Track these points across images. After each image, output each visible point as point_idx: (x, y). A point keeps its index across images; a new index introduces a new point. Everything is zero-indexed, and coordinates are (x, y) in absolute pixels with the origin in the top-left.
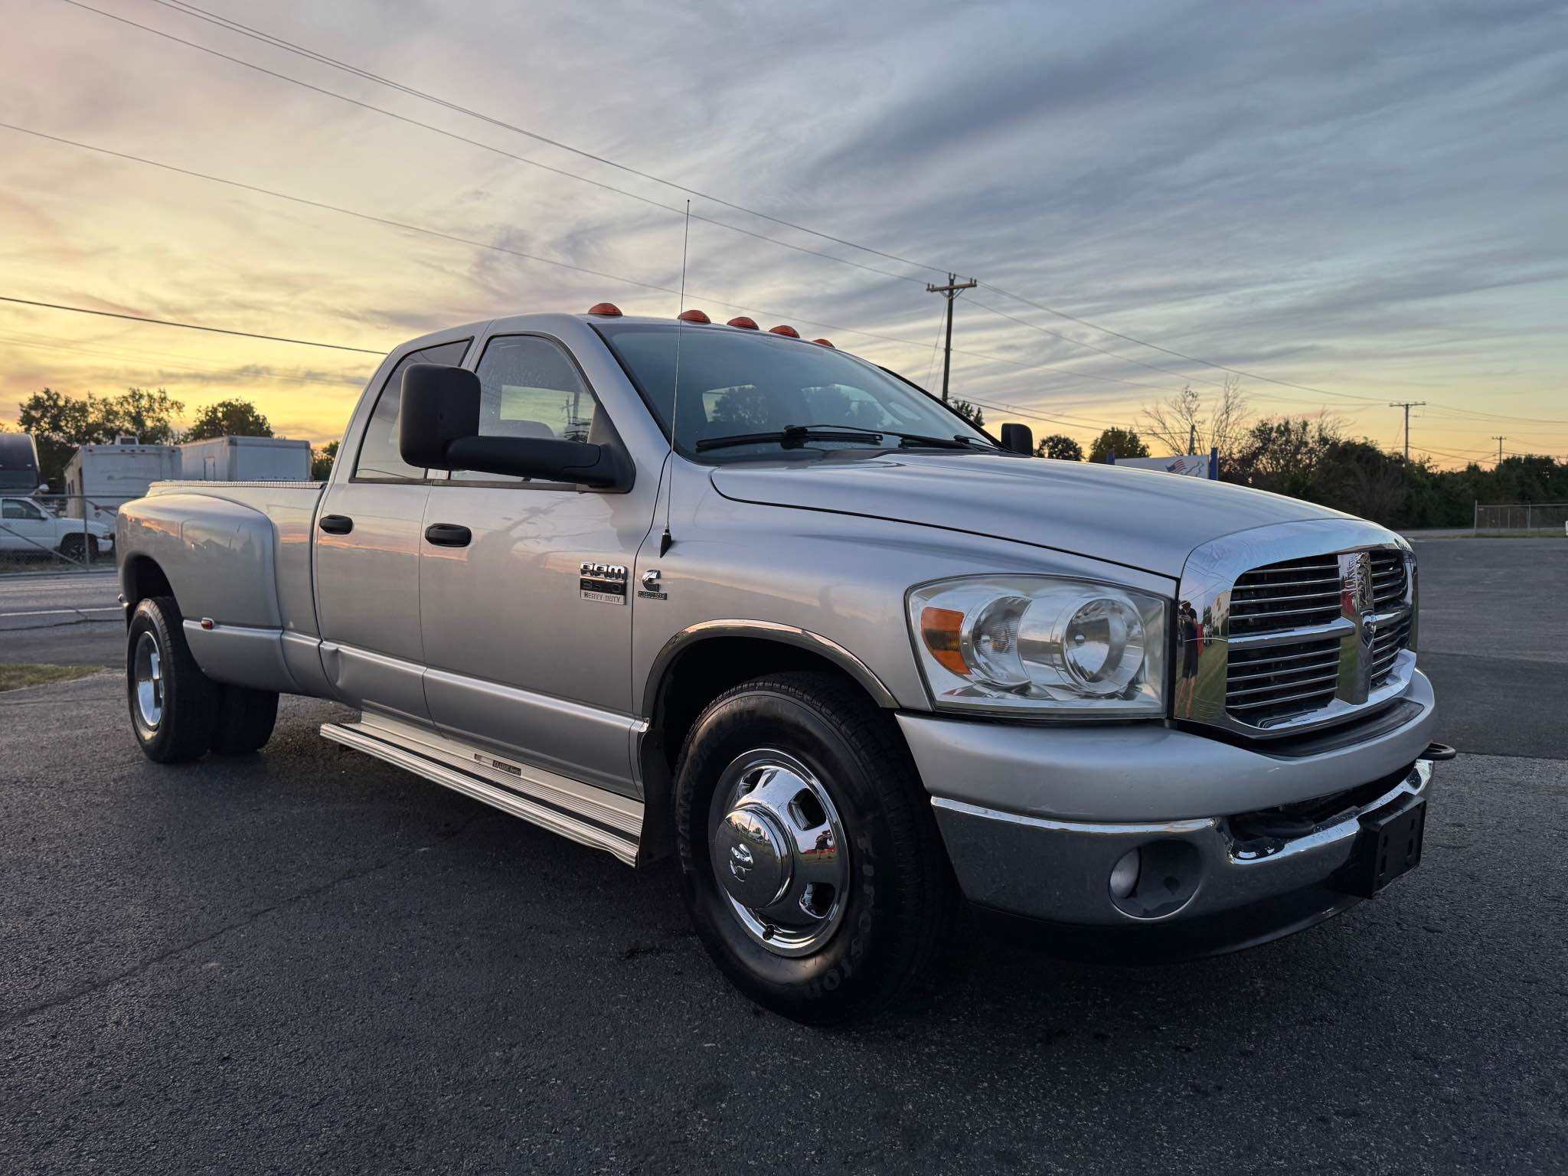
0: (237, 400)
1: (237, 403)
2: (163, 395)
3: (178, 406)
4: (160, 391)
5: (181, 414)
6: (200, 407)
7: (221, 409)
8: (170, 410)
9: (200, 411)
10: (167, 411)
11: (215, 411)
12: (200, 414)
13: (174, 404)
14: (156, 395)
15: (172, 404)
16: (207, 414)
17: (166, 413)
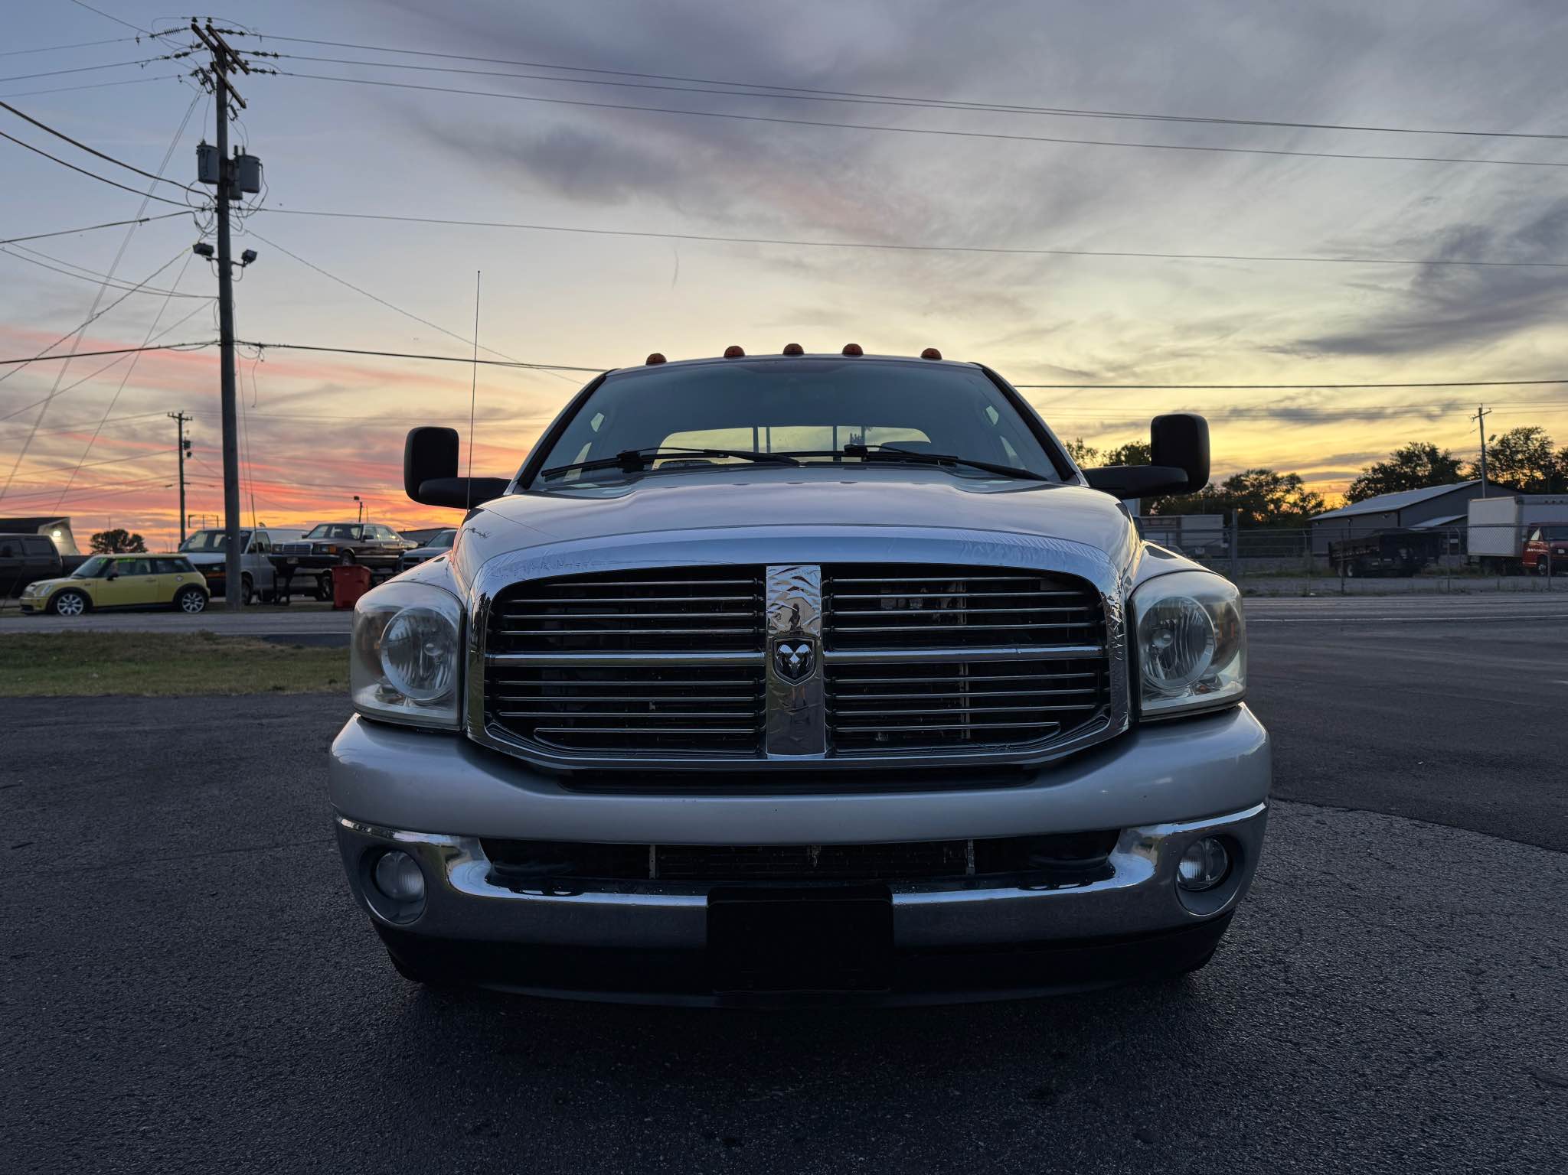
0: (1138, 442)
1: (1138, 445)
2: (1080, 444)
3: (1092, 452)
4: (1078, 441)
5: (1094, 460)
6: (1105, 452)
7: (1124, 453)
8: (1085, 457)
9: (1105, 456)
10: (1082, 458)
11: (1118, 454)
12: (1105, 458)
13: (1089, 451)
14: (1075, 445)
15: (1088, 451)
16: (1111, 458)
17: (1082, 460)
